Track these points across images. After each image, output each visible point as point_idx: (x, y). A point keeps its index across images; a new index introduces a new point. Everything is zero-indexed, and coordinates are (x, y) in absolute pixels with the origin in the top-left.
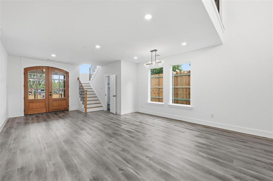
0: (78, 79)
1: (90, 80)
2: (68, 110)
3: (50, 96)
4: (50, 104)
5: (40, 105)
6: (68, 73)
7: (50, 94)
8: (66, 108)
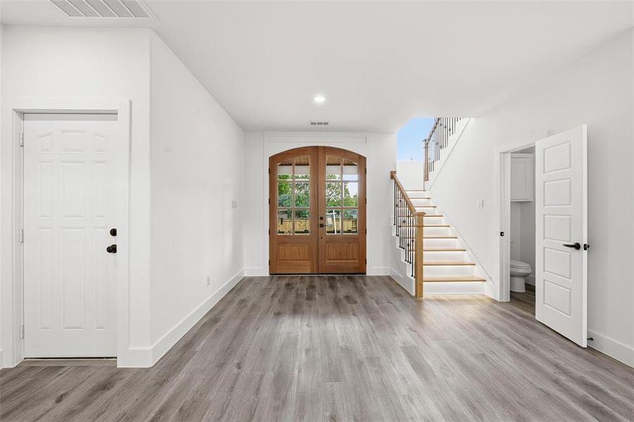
0: (392, 177)
1: (426, 178)
2: (365, 274)
3: (320, 229)
4: (320, 251)
5: (299, 253)
6: (365, 158)
7: (320, 222)
8: (358, 265)
